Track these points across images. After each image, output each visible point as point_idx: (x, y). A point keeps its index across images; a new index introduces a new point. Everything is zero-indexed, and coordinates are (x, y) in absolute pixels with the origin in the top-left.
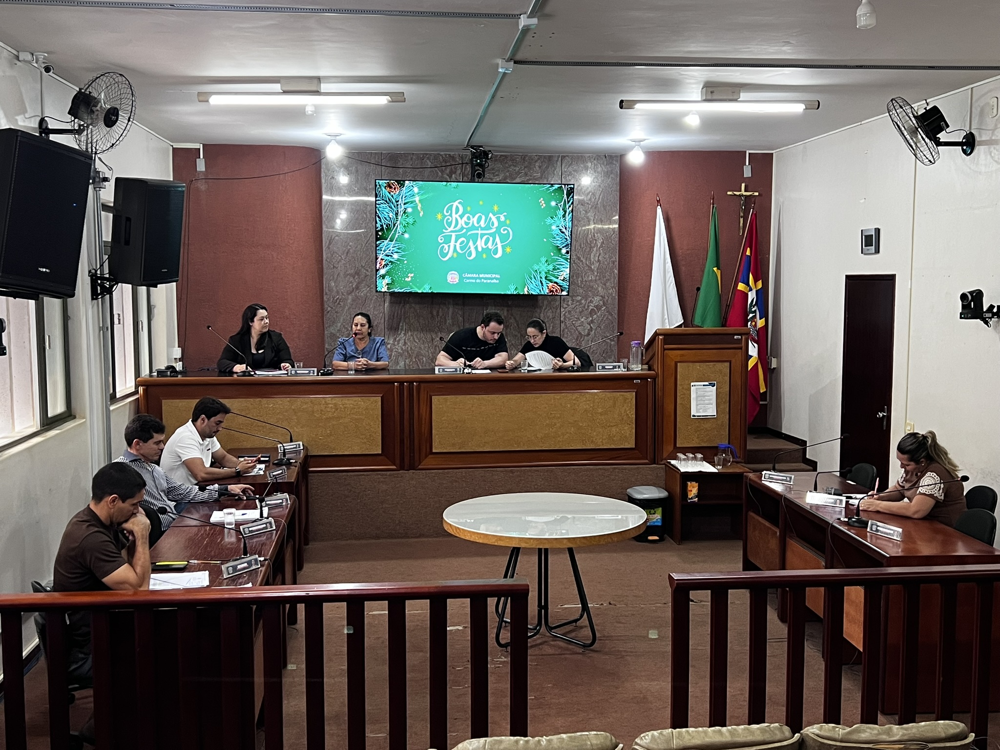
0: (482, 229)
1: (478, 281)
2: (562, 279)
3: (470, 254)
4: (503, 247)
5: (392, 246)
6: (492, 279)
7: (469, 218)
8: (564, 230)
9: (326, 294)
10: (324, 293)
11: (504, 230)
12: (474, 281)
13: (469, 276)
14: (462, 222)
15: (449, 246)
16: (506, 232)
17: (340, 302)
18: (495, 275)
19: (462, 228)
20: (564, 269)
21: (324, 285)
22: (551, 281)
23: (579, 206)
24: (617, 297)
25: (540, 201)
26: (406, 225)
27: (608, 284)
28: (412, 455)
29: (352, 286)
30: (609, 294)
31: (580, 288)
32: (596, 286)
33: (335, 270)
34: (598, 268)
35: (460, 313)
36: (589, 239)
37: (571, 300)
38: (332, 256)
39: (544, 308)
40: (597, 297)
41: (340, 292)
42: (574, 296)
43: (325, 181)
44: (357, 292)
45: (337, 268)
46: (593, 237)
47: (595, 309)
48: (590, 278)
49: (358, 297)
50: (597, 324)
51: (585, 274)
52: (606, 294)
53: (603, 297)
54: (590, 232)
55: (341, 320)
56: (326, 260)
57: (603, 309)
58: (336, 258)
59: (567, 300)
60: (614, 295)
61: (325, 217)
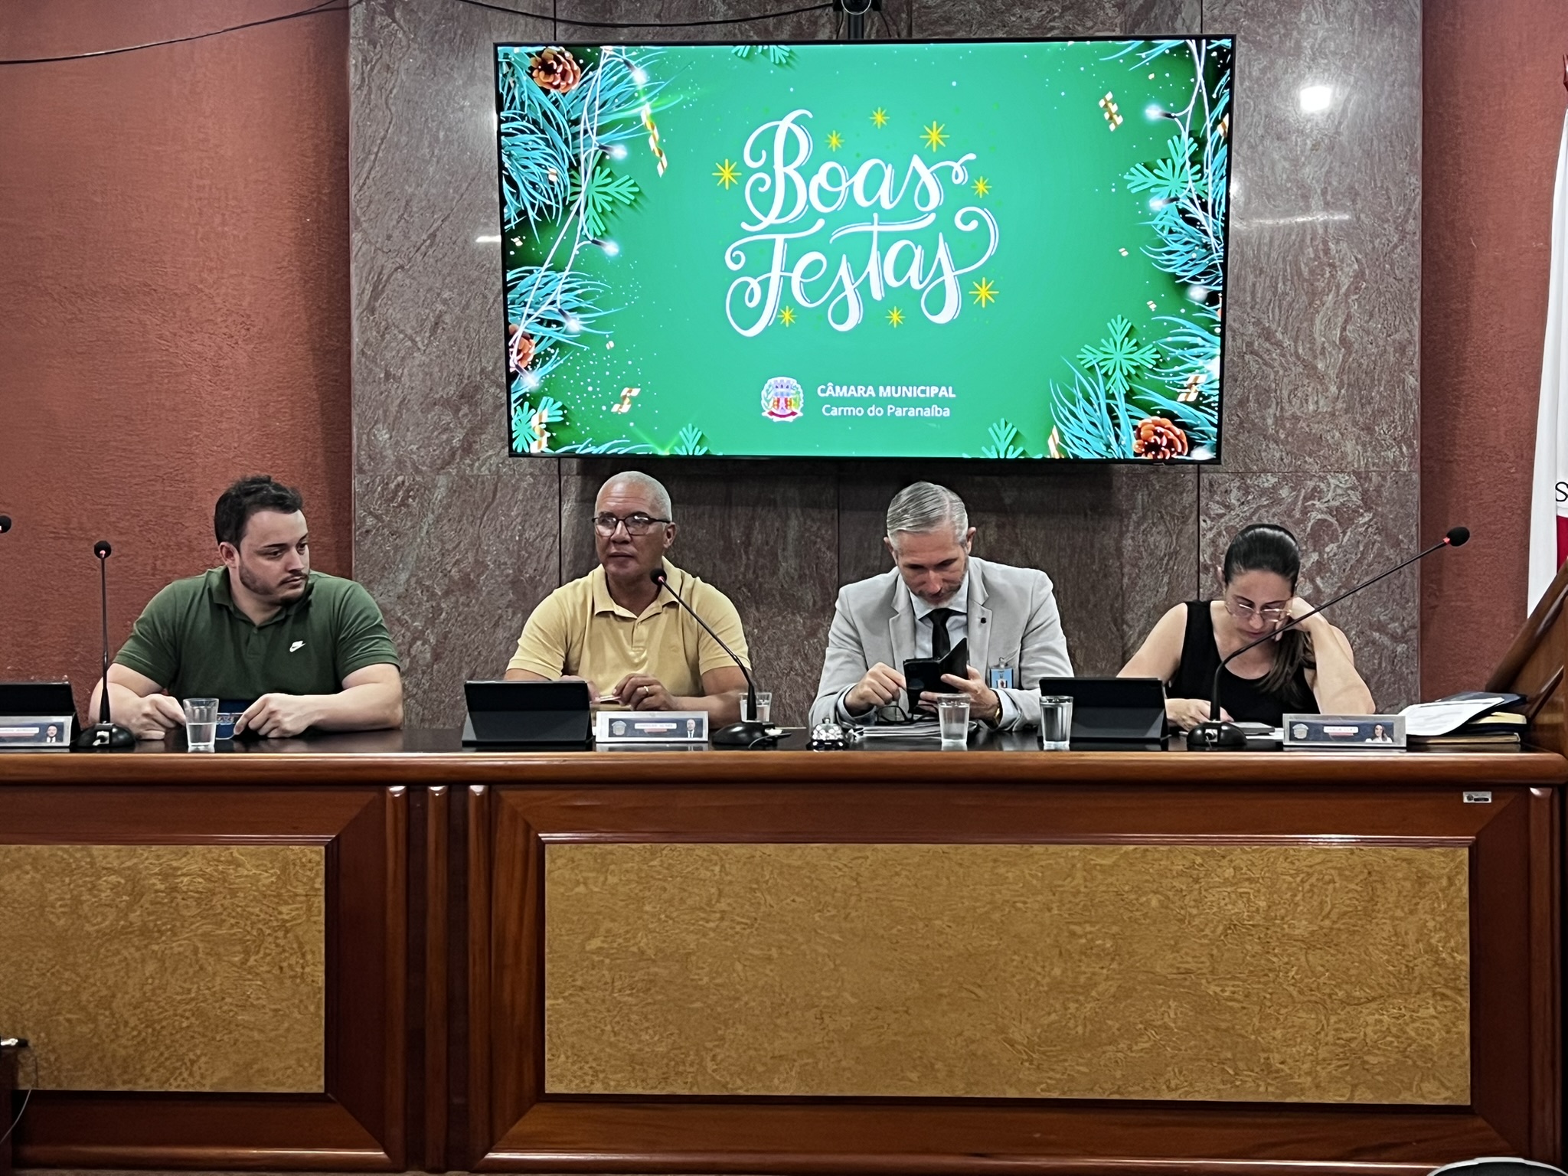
0: (887, 217)
1: (874, 411)
2: (1192, 398)
3: (842, 315)
4: (965, 283)
5: (560, 287)
6: (927, 403)
7: (833, 177)
8: (1199, 214)
9: (360, 470)
10: (354, 468)
11: (966, 220)
12: (858, 412)
13: (842, 392)
14: (808, 194)
15: (765, 285)
16: (974, 224)
17: (406, 497)
18: (935, 390)
19: (811, 215)
20: (1200, 362)
21: (355, 442)
22: (1148, 408)
23: (1267, 142)
24: (1416, 477)
25: (1102, 103)
26: (608, 208)
27: (1382, 428)
28: (457, 1101)
29: (449, 441)
30: (1385, 463)
31: (1272, 445)
32: (1333, 437)
33: (392, 385)
34: (1342, 370)
35: (827, 537)
36: (1306, 264)
37: (1239, 488)
38: (383, 337)
39: (1134, 517)
40: (1340, 476)
41: (409, 464)
42: (1249, 471)
43: (363, 79)
44: (468, 461)
45: (397, 379)
46: (1321, 254)
47: (1333, 520)
48: (1311, 407)
49: (468, 481)
50: (1340, 579)
51: (1293, 392)
52: (1374, 464)
53: (1361, 476)
54: (1309, 237)
55: (411, 560)
56: (363, 353)
57: (1362, 521)
58: (394, 344)
59: (1223, 488)
60: (1404, 469)
61: (358, 201)
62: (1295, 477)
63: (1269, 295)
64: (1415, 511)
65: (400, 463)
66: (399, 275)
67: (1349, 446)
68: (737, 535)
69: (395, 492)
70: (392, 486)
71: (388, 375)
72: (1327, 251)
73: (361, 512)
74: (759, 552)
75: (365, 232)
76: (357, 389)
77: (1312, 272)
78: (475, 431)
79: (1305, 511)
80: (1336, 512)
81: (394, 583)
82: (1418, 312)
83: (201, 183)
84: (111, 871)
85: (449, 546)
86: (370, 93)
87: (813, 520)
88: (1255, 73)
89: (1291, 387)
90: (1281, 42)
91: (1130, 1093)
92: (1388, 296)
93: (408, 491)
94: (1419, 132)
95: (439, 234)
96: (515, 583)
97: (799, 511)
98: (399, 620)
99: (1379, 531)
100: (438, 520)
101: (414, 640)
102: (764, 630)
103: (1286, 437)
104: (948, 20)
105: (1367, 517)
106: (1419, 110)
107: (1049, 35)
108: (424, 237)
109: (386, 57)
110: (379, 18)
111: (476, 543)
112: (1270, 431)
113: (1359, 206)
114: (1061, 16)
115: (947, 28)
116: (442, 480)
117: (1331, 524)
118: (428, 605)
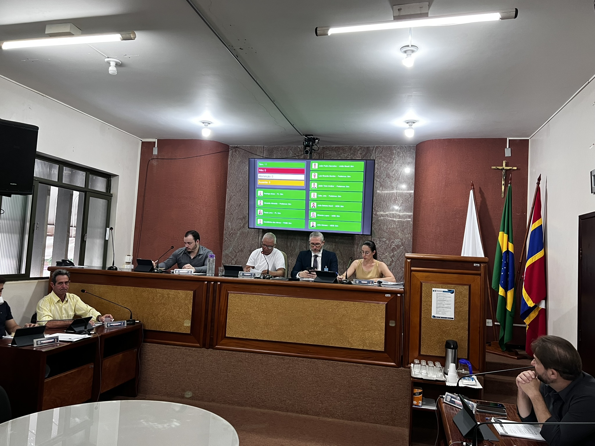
9: (225, 230)
10: (224, 229)
17: (233, 235)
21: (225, 225)
23: (386, 179)
24: (412, 240)
27: (405, 231)
28: (212, 337)
29: (240, 225)
30: (406, 237)
31: (385, 233)
32: (396, 232)
33: (232, 215)
35: (304, 245)
36: (393, 201)
37: (379, 241)
38: (231, 207)
39: (360, 245)
40: (398, 239)
41: (233, 229)
42: (381, 238)
43: (230, 163)
44: (243, 229)
46: (395, 199)
47: (395, 247)
48: (393, 226)
49: (243, 233)
50: (397, 258)
52: (404, 238)
53: (402, 240)
54: (393, 197)
55: (233, 246)
56: (227, 210)
57: (401, 248)
58: (232, 208)
59: (376, 240)
60: (409, 239)
61: (228, 184)
62: (389, 239)
63: (386, 206)
64: (411, 246)
65: (232, 229)
66: (234, 196)
67: (399, 234)
68: (289, 244)
69: (231, 234)
70: (230, 233)
71: (231, 213)
72: (397, 198)
73: (225, 237)
74: (292, 248)
75: (229, 189)
76: (226, 216)
78: (244, 224)
79: (391, 245)
80: (397, 246)
82: (413, 210)
83: (200, 180)
84: (159, 293)
85: (239, 244)
86: (231, 165)
87: (302, 242)
88: (385, 166)
89: (389, 223)
90: (390, 161)
91: (325, 344)
92: (408, 207)
93: (233, 234)
94: (414, 178)
95: (241, 190)
97: (300, 240)
98: (230, 256)
99: (404, 250)
100: (237, 239)
101: (232, 260)
102: (293, 262)
103: (389, 231)
104: (330, 155)
105: (402, 247)
107: (348, 159)
108: (239, 190)
109: (235, 159)
110: (234, 153)
111: (244, 244)
112: (385, 230)
114: (350, 155)
115: (330, 157)
116: (239, 232)
117: (395, 248)
118: (235, 254)
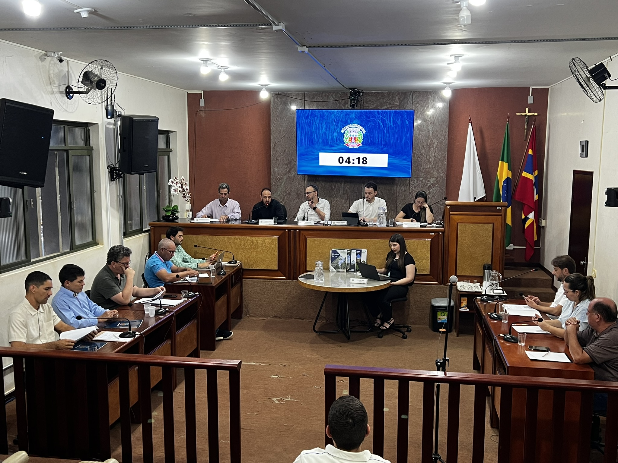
10: (271, 174)
21: (271, 170)
27: (440, 170)
29: (287, 170)
30: (441, 176)
31: (422, 173)
32: (432, 172)
34: (434, 161)
35: (348, 187)
37: (416, 180)
38: (276, 153)
39: (399, 185)
40: (433, 178)
41: (280, 174)
42: (418, 177)
43: (273, 110)
44: (290, 173)
45: (278, 160)
49: (290, 177)
50: (433, 195)
51: (426, 164)
52: (439, 176)
55: (280, 190)
56: (273, 156)
59: (414, 180)
60: (444, 177)
61: (272, 130)
62: (426, 178)
64: (445, 184)
65: (278, 174)
66: (278, 143)
67: (435, 173)
68: (333, 187)
70: (277, 178)
71: (277, 159)
72: (432, 141)
73: (272, 182)
74: (337, 189)
75: (273, 135)
76: (272, 162)
77: (429, 144)
78: (290, 169)
79: (427, 184)
80: (432, 184)
81: (278, 193)
82: (447, 151)
83: (249, 130)
85: (287, 187)
86: (274, 112)
88: (421, 110)
90: (426, 105)
92: (442, 148)
93: (280, 178)
95: (285, 136)
96: (297, 194)
97: (344, 183)
99: (439, 187)
100: (284, 183)
102: (338, 202)
103: (425, 171)
104: (370, 101)
105: (437, 185)
106: (448, 117)
108: (283, 136)
109: (277, 106)
110: (275, 100)
111: (291, 187)
112: (422, 170)
113: (438, 133)
114: (389, 101)
116: (285, 177)
117: (431, 186)
118: (283, 197)
